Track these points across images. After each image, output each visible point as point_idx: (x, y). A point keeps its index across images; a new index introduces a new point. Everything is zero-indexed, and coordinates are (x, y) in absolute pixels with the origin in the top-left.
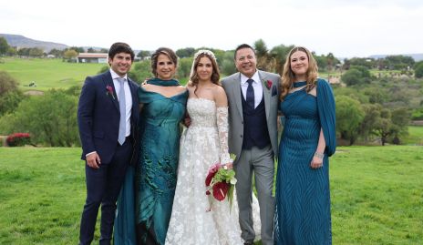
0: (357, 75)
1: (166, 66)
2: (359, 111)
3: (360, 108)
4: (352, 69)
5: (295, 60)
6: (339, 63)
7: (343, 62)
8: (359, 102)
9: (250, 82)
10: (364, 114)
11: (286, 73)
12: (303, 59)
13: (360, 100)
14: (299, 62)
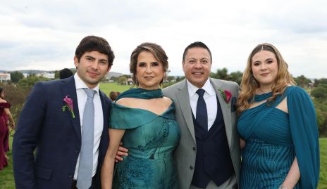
0: (323, 91)
1: (149, 69)
2: (320, 117)
3: (321, 115)
4: (320, 87)
5: (257, 64)
6: (310, 82)
7: (313, 82)
8: (320, 110)
9: (201, 93)
10: (324, 119)
11: (246, 82)
12: (269, 62)
13: (321, 109)
14: (264, 66)
